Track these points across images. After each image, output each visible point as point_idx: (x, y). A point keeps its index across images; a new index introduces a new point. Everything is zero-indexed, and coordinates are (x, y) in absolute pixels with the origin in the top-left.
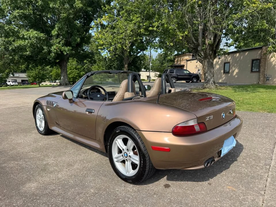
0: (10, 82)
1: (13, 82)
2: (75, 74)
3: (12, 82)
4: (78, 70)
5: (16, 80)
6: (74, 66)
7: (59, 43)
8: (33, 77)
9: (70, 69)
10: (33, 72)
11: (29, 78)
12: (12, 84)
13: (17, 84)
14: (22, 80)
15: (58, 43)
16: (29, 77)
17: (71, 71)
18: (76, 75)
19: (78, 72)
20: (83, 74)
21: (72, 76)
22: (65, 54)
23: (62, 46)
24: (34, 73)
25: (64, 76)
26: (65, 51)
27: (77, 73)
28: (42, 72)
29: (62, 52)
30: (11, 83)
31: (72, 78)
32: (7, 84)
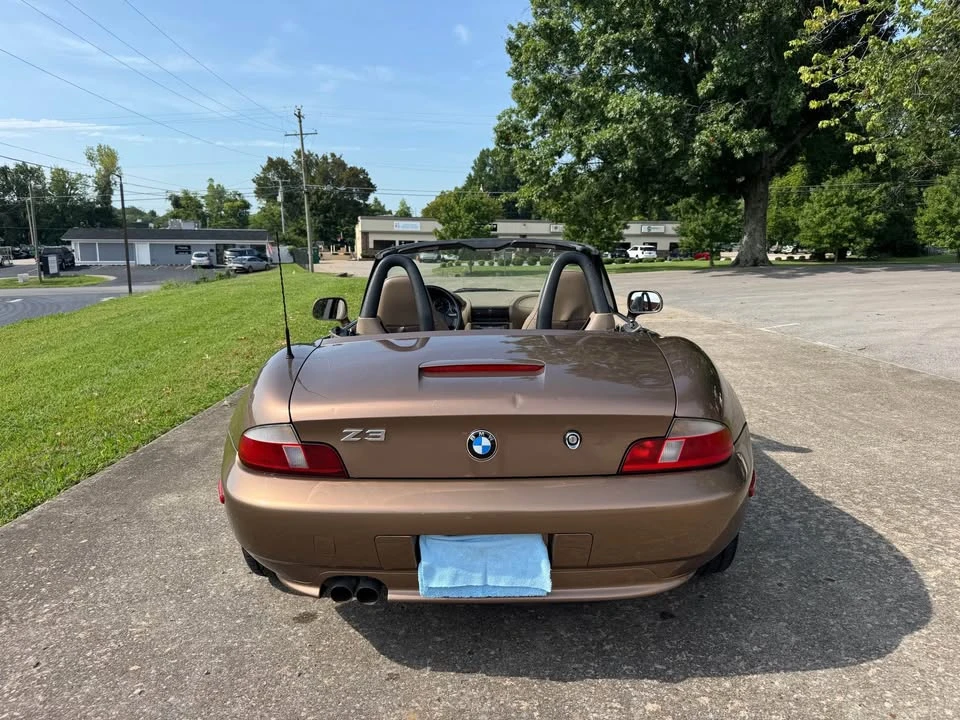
0: (636, 249)
1: (645, 249)
2: (843, 220)
3: (641, 249)
4: (856, 206)
5: (655, 244)
6: (844, 193)
7: (725, 120)
8: (695, 235)
9: (827, 206)
10: (697, 219)
11: (683, 238)
12: (641, 256)
13: (654, 254)
14: (671, 244)
15: (721, 121)
16: (684, 235)
17: (828, 210)
18: (846, 224)
19: (856, 214)
20: (875, 220)
21: (830, 231)
22: (739, 155)
23: (735, 130)
24: (700, 222)
25: (750, 235)
26: (741, 146)
27: (853, 219)
28: (723, 219)
29: (728, 152)
30: (639, 252)
31: (829, 236)
32: (627, 256)
